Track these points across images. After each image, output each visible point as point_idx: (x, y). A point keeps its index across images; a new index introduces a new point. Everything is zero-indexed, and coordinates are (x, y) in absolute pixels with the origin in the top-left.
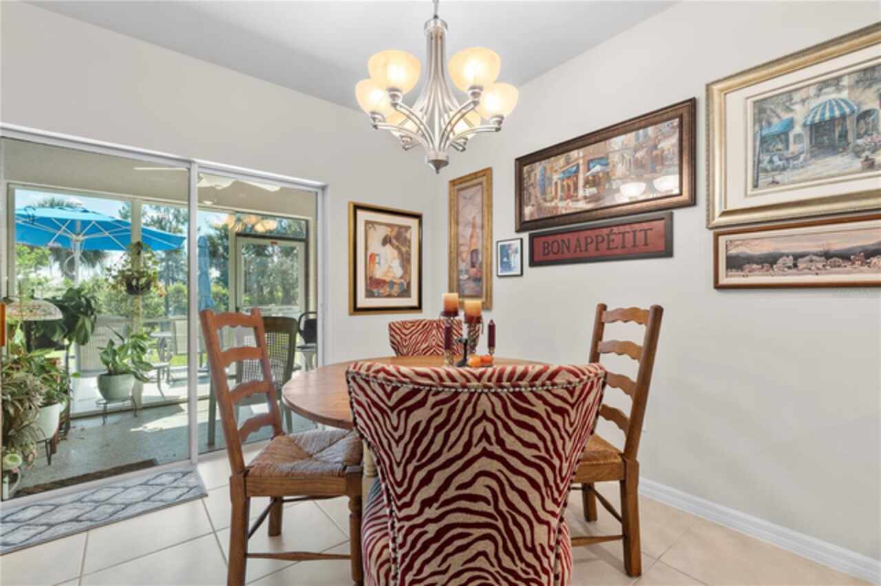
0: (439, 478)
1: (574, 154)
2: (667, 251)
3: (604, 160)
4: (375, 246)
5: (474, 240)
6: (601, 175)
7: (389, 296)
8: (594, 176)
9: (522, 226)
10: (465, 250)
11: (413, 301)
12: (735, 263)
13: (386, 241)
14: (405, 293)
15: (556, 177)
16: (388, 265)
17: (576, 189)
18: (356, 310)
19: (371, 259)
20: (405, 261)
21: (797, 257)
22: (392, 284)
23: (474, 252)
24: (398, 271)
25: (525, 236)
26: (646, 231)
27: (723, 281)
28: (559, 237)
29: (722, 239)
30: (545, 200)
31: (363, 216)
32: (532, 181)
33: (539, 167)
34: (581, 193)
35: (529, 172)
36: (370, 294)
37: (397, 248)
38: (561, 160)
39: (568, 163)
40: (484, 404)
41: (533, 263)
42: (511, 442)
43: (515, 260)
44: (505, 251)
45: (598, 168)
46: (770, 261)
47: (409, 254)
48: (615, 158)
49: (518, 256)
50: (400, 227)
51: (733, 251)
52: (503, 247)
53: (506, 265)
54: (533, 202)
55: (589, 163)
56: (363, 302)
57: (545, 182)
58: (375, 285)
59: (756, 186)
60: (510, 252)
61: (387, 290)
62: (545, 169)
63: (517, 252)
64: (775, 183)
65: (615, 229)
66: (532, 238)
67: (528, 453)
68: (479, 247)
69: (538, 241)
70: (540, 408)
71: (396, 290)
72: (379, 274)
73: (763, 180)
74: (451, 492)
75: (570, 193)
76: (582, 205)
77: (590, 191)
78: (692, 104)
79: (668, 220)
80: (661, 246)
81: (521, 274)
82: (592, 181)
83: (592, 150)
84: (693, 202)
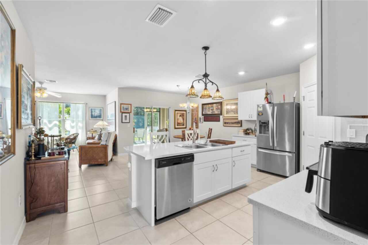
2: (219, 121)
3: (213, 107)
4: (178, 117)
5: (196, 116)
7: (181, 126)
9: (203, 115)
10: (194, 118)
11: (185, 127)
12: (225, 123)
13: (180, 116)
14: (183, 125)
15: (207, 108)
16: (181, 120)
18: (175, 128)
19: (178, 119)
20: (183, 119)
21: (230, 123)
22: (181, 123)
23: (196, 118)
24: (182, 121)
25: (203, 116)
26: (217, 118)
27: (224, 125)
28: (208, 117)
29: (224, 120)
30: (206, 111)
31: (176, 112)
32: (204, 108)
33: (205, 106)
36: (177, 125)
37: (182, 117)
38: (208, 106)
39: (209, 106)
41: (205, 121)
43: (202, 120)
44: (200, 119)
45: (212, 108)
46: (228, 123)
47: (184, 118)
48: (214, 107)
50: (183, 113)
51: (225, 122)
53: (200, 121)
54: (204, 111)
55: (212, 107)
56: (176, 127)
57: (206, 109)
58: (179, 124)
59: (227, 114)
61: (180, 125)
62: (206, 107)
65: (214, 117)
66: (204, 117)
71: (182, 125)
72: (179, 122)
75: (209, 111)
76: (210, 113)
77: (211, 111)
78: (222, 102)
79: (219, 117)
80: (219, 120)
81: (203, 123)
82: (212, 110)
83: (212, 105)
84: (222, 115)
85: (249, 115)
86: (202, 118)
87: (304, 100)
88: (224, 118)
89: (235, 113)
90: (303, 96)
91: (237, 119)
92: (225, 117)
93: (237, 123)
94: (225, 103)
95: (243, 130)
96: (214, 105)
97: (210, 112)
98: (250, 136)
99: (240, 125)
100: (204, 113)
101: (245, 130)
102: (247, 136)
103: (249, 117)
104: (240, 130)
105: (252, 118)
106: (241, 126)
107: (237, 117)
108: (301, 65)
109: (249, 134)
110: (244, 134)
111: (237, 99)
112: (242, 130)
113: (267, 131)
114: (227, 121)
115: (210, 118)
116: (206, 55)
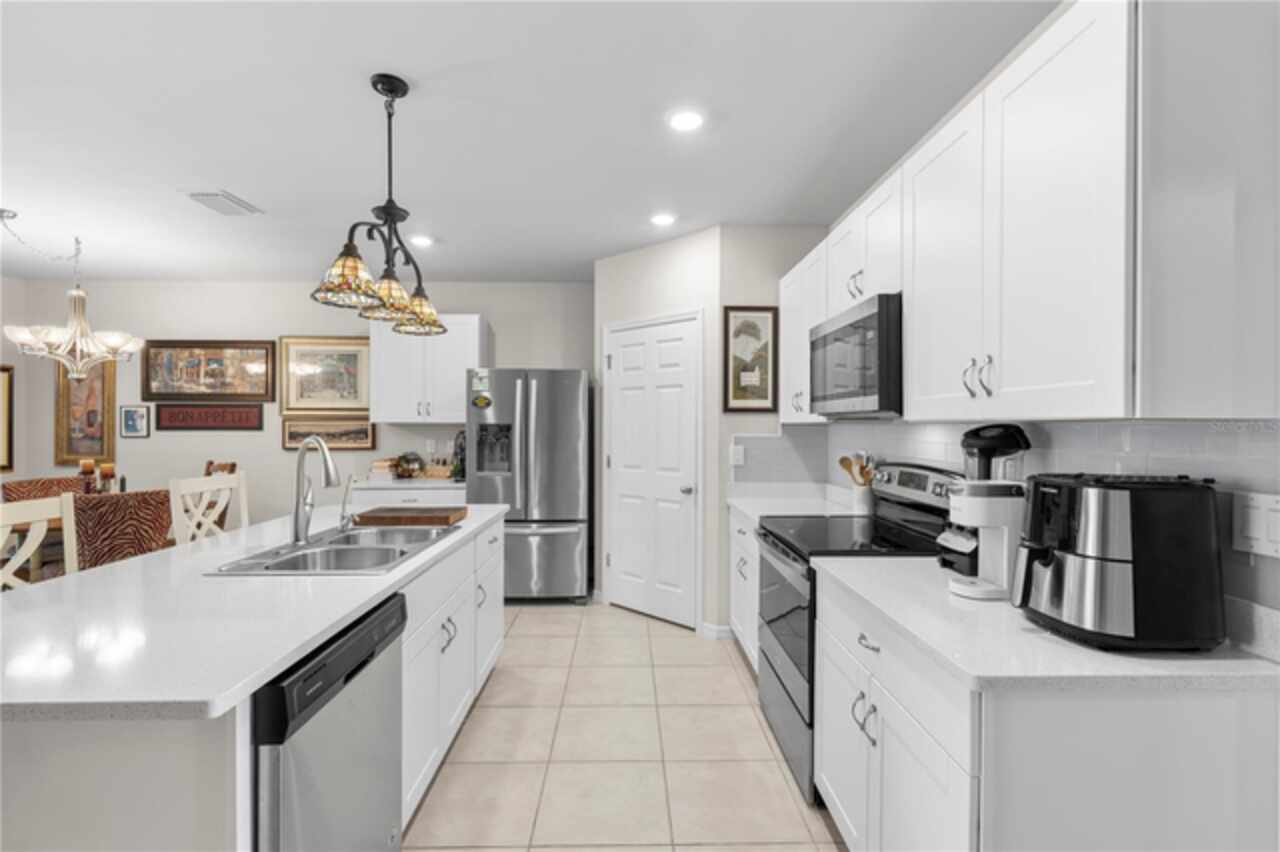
0: (110, 530)
1: (197, 351)
2: (259, 427)
3: (220, 361)
5: (91, 402)
6: (217, 371)
8: (213, 370)
9: (147, 395)
10: (79, 411)
12: (294, 436)
15: (181, 364)
17: (198, 376)
21: (317, 434)
23: (91, 414)
25: (152, 405)
26: (247, 413)
27: (288, 445)
28: (185, 410)
29: (287, 423)
30: (172, 380)
32: (159, 361)
33: (166, 353)
34: (202, 380)
35: (156, 355)
38: (186, 353)
39: (191, 355)
40: (131, 503)
41: (159, 427)
42: (142, 514)
43: (142, 424)
44: (130, 416)
45: (214, 366)
46: (306, 435)
48: (227, 362)
49: (145, 421)
51: (293, 429)
52: (127, 412)
53: (132, 428)
54: (160, 378)
55: (209, 361)
57: (172, 365)
59: (302, 396)
60: (135, 417)
62: (171, 355)
63: (142, 417)
64: (309, 397)
65: (229, 410)
66: (158, 408)
67: (149, 517)
68: (99, 408)
69: (164, 410)
70: (153, 502)
73: (305, 394)
74: (117, 533)
75: (193, 379)
76: (203, 389)
77: (210, 380)
78: (273, 344)
79: (260, 408)
80: (256, 423)
81: (148, 435)
82: (211, 374)
83: (211, 352)
84: (273, 400)
85: (419, 404)
86: (143, 411)
87: (609, 366)
88: (285, 413)
89: (342, 396)
90: (606, 353)
91: (366, 418)
92: (289, 409)
93: (353, 436)
94: (293, 349)
95: (389, 463)
96: (229, 352)
97: (199, 384)
98: (415, 483)
99: (369, 444)
100: (155, 386)
101: (394, 463)
102: (405, 483)
103: (419, 413)
104: (376, 464)
105: (428, 414)
106: (374, 447)
107: (367, 410)
108: (598, 264)
109: (410, 476)
110: (394, 479)
111: (367, 338)
112: (385, 461)
113: (502, 459)
114: (302, 428)
115: (196, 412)
116: (390, 116)
